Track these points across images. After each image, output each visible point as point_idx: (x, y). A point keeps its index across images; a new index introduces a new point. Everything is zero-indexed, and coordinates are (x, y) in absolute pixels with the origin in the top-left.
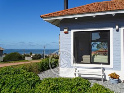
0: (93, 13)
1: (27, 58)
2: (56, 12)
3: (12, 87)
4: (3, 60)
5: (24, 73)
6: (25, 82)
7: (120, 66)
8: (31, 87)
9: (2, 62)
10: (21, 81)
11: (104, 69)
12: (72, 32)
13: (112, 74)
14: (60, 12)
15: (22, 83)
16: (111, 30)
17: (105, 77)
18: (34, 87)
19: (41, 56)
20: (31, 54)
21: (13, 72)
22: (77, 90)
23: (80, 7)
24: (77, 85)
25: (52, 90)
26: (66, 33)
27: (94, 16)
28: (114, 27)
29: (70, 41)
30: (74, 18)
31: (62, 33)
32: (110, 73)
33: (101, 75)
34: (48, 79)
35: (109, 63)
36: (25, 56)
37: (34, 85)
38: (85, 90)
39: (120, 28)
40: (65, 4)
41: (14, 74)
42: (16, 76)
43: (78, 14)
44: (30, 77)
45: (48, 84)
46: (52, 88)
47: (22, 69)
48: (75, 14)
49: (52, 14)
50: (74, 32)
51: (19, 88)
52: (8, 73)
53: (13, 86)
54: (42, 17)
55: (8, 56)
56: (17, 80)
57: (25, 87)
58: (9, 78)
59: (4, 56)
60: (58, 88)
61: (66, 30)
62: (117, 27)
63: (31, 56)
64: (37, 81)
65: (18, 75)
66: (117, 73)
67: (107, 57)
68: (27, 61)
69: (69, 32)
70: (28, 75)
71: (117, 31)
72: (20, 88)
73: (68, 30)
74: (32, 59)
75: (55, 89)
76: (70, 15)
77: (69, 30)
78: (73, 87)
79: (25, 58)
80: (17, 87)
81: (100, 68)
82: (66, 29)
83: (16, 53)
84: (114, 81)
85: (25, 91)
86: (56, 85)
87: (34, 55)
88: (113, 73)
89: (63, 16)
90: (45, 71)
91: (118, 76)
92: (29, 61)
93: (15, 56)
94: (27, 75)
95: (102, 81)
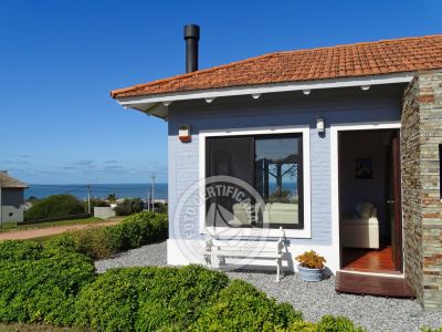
0: (253, 86)
1: (99, 212)
2: (157, 81)
3: (12, 296)
4: (25, 219)
5: (52, 255)
6: (51, 281)
7: (330, 232)
8: (67, 294)
9: (19, 224)
10: (40, 278)
11: (286, 242)
12: (201, 138)
13: (306, 254)
14: (167, 82)
15: (41, 282)
16: (306, 131)
17: (291, 263)
18: (75, 294)
19: (142, 203)
20: (112, 198)
21: (19, 253)
22: (184, 297)
23: (227, 68)
24: (185, 285)
25: (118, 299)
26: (186, 140)
27: (256, 95)
28: (313, 126)
29: (197, 162)
30: (203, 100)
31: (174, 141)
32: (302, 253)
33: (274, 259)
34: (118, 271)
35: (300, 226)
36: (94, 204)
37: (76, 289)
38: (204, 297)
39: (329, 127)
40: (190, 56)
41: (24, 258)
42: (27, 264)
43: (211, 89)
44: (67, 266)
45: (110, 284)
46: (119, 295)
47: (61, 244)
48: (204, 90)
49: (143, 87)
50: (207, 138)
51: (33, 296)
52: (7, 258)
53: (15, 293)
54: (115, 96)
55: (41, 206)
56: (31, 274)
57: (50, 294)
58: (6, 272)
59: (28, 206)
60: (136, 293)
61: (184, 133)
62: (320, 125)
63: (113, 206)
64: (85, 278)
65: (35, 262)
66: (320, 251)
67: (296, 207)
68: (99, 220)
69: (194, 137)
70: (63, 262)
71: (322, 134)
72: (36, 298)
73: (191, 132)
74: (113, 214)
75: (126, 297)
76: (192, 91)
77: (194, 131)
78: (174, 291)
79: (92, 211)
80: (28, 295)
81: (273, 239)
82: (184, 128)
83: (63, 198)
84: (309, 275)
85: (49, 304)
86: (131, 287)
87: (121, 200)
88: (309, 251)
89: (172, 93)
90: (133, 251)
91: (322, 259)
92: (103, 221)
93: (62, 206)
94: (59, 260)
95: (278, 276)
